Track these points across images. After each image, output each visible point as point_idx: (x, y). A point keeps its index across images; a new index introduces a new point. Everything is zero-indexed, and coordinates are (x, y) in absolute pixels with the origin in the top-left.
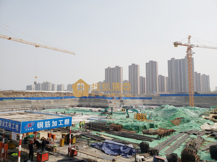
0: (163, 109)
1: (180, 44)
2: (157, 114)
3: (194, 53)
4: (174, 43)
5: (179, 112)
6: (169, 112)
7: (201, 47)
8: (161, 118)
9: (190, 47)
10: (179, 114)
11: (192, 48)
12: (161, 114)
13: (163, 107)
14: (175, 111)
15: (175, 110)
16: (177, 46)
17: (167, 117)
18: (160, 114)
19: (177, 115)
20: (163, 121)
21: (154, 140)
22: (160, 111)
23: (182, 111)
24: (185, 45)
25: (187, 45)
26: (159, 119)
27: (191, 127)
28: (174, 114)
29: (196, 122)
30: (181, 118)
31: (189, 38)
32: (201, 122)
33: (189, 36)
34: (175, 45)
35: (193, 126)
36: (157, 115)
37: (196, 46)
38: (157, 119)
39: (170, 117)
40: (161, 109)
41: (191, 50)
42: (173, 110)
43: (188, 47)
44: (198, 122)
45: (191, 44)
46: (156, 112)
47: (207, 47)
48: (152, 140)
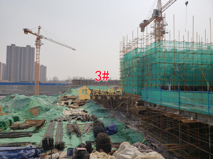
0: (14, 99)
1: (31, 32)
2: (7, 105)
3: (43, 44)
4: (25, 29)
5: (33, 101)
6: (21, 102)
7: (48, 40)
8: (12, 109)
9: (40, 37)
10: (32, 103)
11: (41, 38)
12: (12, 105)
13: (13, 97)
14: (29, 101)
15: (29, 99)
16: (27, 33)
17: (19, 107)
18: (10, 105)
19: (30, 105)
20: (15, 112)
21: (32, 134)
22: (10, 102)
23: (35, 99)
24: (35, 34)
25: (37, 34)
26: (10, 111)
27: (55, 114)
28: (27, 104)
29: (56, 109)
30: (38, 107)
31: (39, 29)
32: (60, 108)
33: (39, 26)
34: (25, 32)
35: (56, 113)
36: (6, 107)
37: (45, 38)
38: (7, 111)
39: (24, 107)
40: (10, 99)
41: (40, 40)
42: (26, 99)
43: (37, 37)
44: (57, 109)
45: (41, 35)
46: (4, 103)
47: (53, 41)
48: (30, 134)
